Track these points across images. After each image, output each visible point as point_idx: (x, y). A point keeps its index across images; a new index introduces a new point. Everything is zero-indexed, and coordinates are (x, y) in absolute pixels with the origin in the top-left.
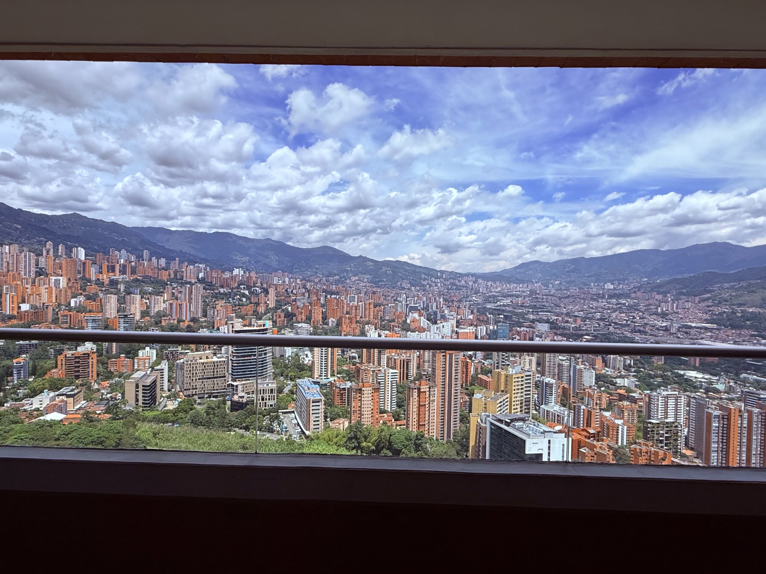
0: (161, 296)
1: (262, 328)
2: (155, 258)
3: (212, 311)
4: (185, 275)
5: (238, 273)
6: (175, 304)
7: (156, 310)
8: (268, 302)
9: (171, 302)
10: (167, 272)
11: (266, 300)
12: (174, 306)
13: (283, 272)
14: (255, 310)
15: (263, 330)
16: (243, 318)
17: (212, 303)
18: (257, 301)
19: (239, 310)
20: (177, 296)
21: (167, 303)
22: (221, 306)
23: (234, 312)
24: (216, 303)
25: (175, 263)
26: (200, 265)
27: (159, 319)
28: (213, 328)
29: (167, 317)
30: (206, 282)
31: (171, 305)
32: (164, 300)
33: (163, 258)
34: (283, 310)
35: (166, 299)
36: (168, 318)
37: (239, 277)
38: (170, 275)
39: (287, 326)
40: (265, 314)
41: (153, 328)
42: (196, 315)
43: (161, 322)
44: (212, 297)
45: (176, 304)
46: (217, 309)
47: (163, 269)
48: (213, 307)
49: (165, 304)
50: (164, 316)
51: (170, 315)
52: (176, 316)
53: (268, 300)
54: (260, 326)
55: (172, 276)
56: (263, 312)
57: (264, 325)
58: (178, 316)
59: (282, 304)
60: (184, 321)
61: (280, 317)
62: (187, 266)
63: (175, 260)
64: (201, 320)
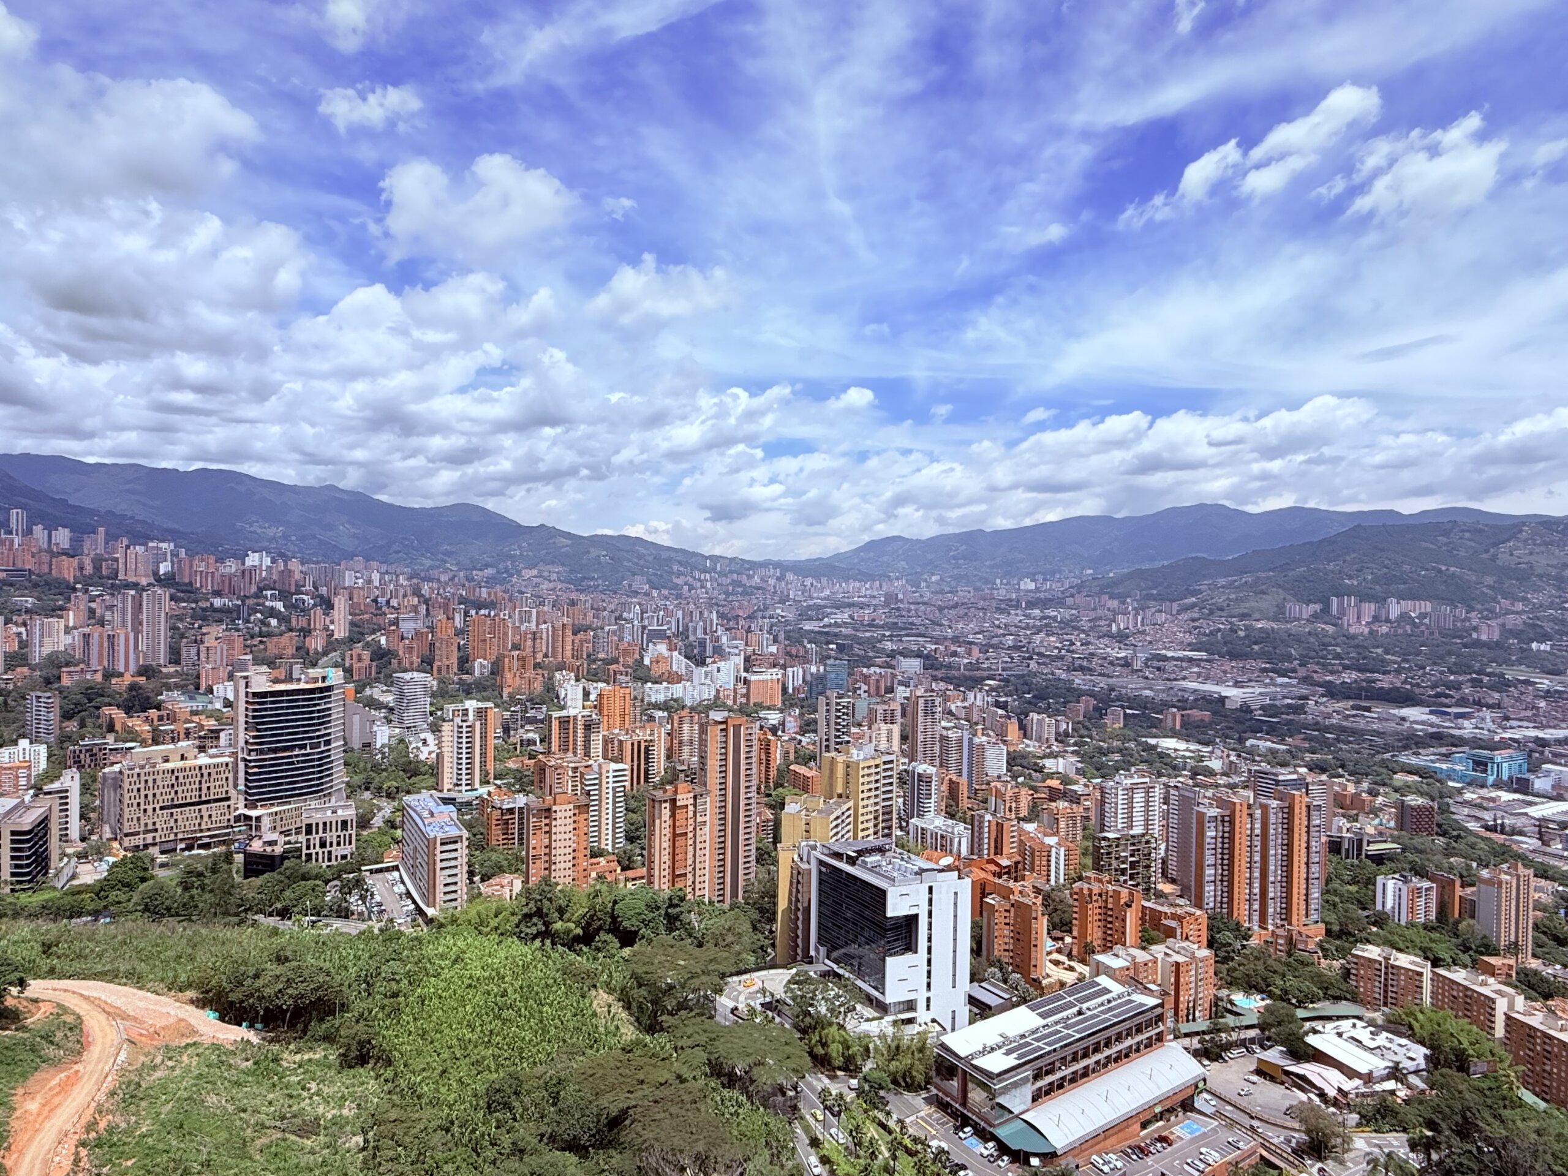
0: (61, 617)
1: (320, 685)
2: (40, 527)
3: (194, 651)
4: (121, 566)
5: (257, 563)
6: (96, 635)
7: (47, 650)
8: (332, 627)
9: (87, 630)
10: (75, 562)
11: (328, 622)
12: (94, 641)
13: (367, 559)
14: (301, 645)
15: (321, 690)
16: (271, 664)
17: (192, 632)
18: (305, 625)
19: (262, 647)
20: (103, 617)
21: (75, 632)
22: (216, 639)
23: (248, 650)
24: (204, 630)
25: (96, 540)
26: (160, 545)
27: (55, 672)
28: (198, 688)
29: (77, 665)
30: (177, 583)
31: (86, 637)
32: (67, 627)
33: (64, 526)
34: (367, 645)
35: (71, 624)
36: (78, 669)
37: (261, 571)
38: (81, 569)
39: (377, 680)
40: (325, 653)
41: (39, 694)
42: (153, 660)
43: (59, 678)
44: (192, 618)
45: (101, 636)
46: (206, 645)
47: (65, 553)
48: (196, 641)
49: (70, 637)
50: (67, 665)
51: (84, 662)
52: (100, 663)
53: (332, 622)
54: (316, 680)
55: (89, 569)
56: (320, 649)
57: (324, 679)
58: (106, 663)
59: (366, 631)
60: (121, 675)
61: (360, 660)
62: (128, 547)
63: (95, 532)
64: (164, 670)
